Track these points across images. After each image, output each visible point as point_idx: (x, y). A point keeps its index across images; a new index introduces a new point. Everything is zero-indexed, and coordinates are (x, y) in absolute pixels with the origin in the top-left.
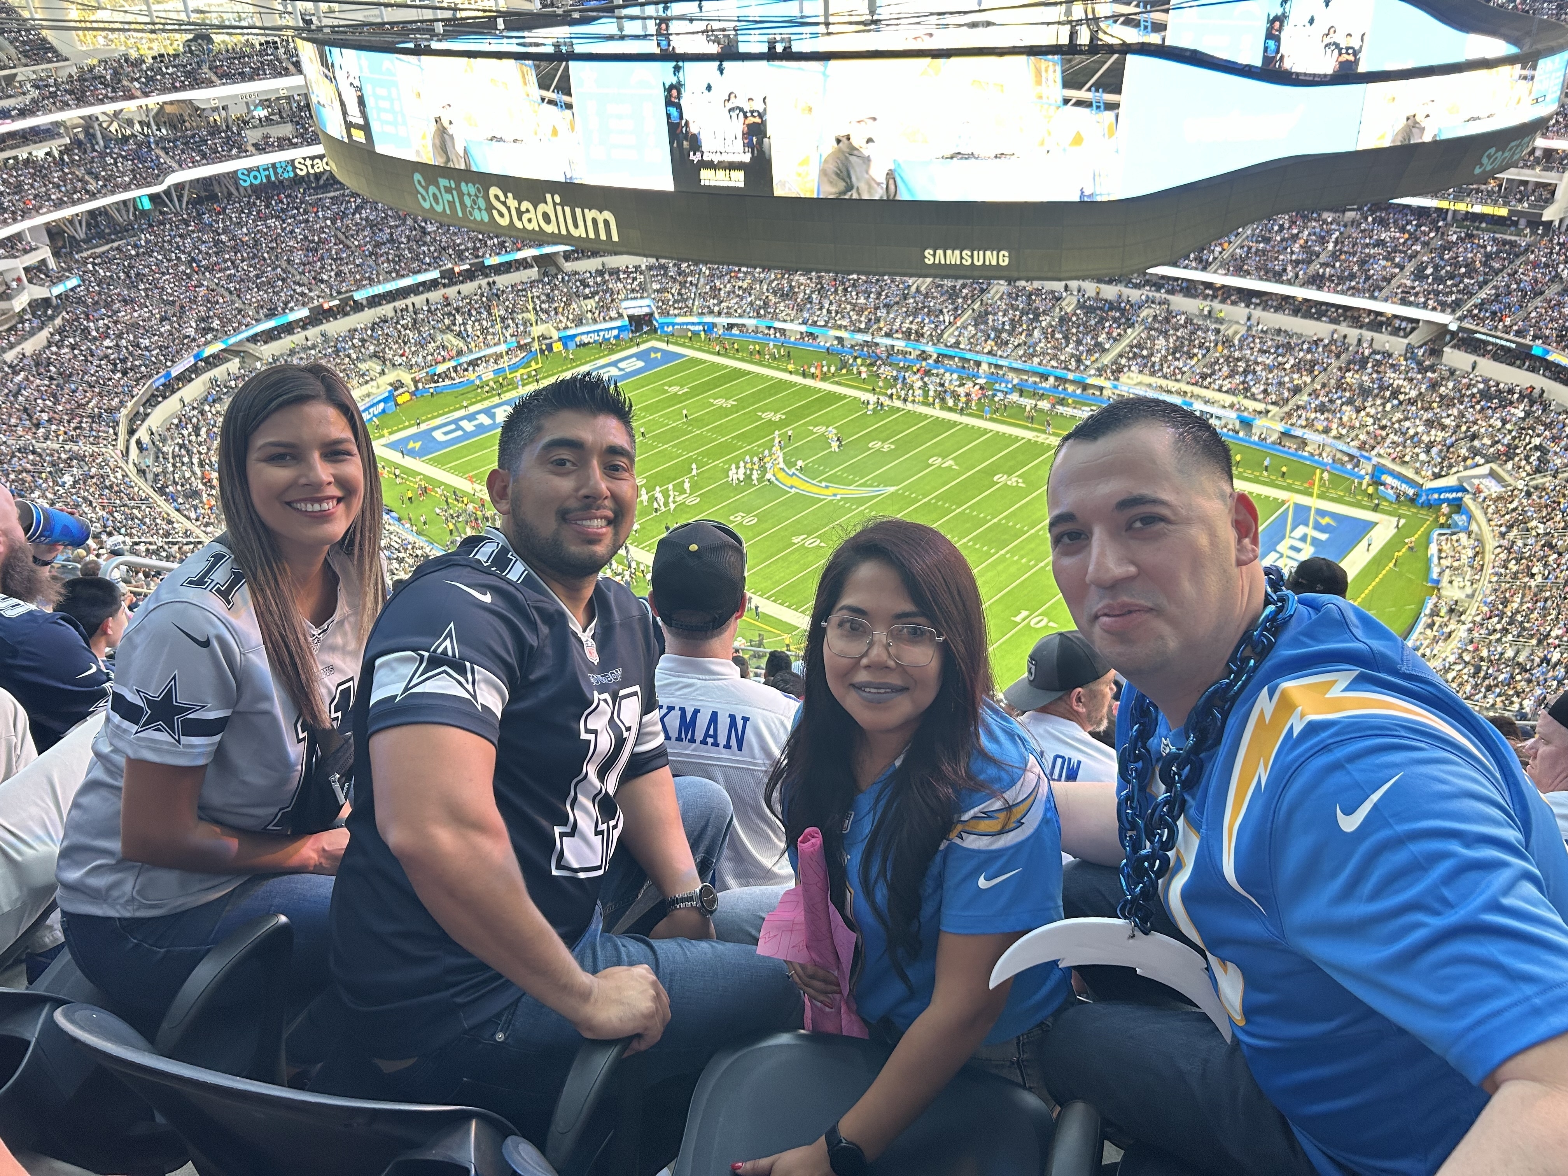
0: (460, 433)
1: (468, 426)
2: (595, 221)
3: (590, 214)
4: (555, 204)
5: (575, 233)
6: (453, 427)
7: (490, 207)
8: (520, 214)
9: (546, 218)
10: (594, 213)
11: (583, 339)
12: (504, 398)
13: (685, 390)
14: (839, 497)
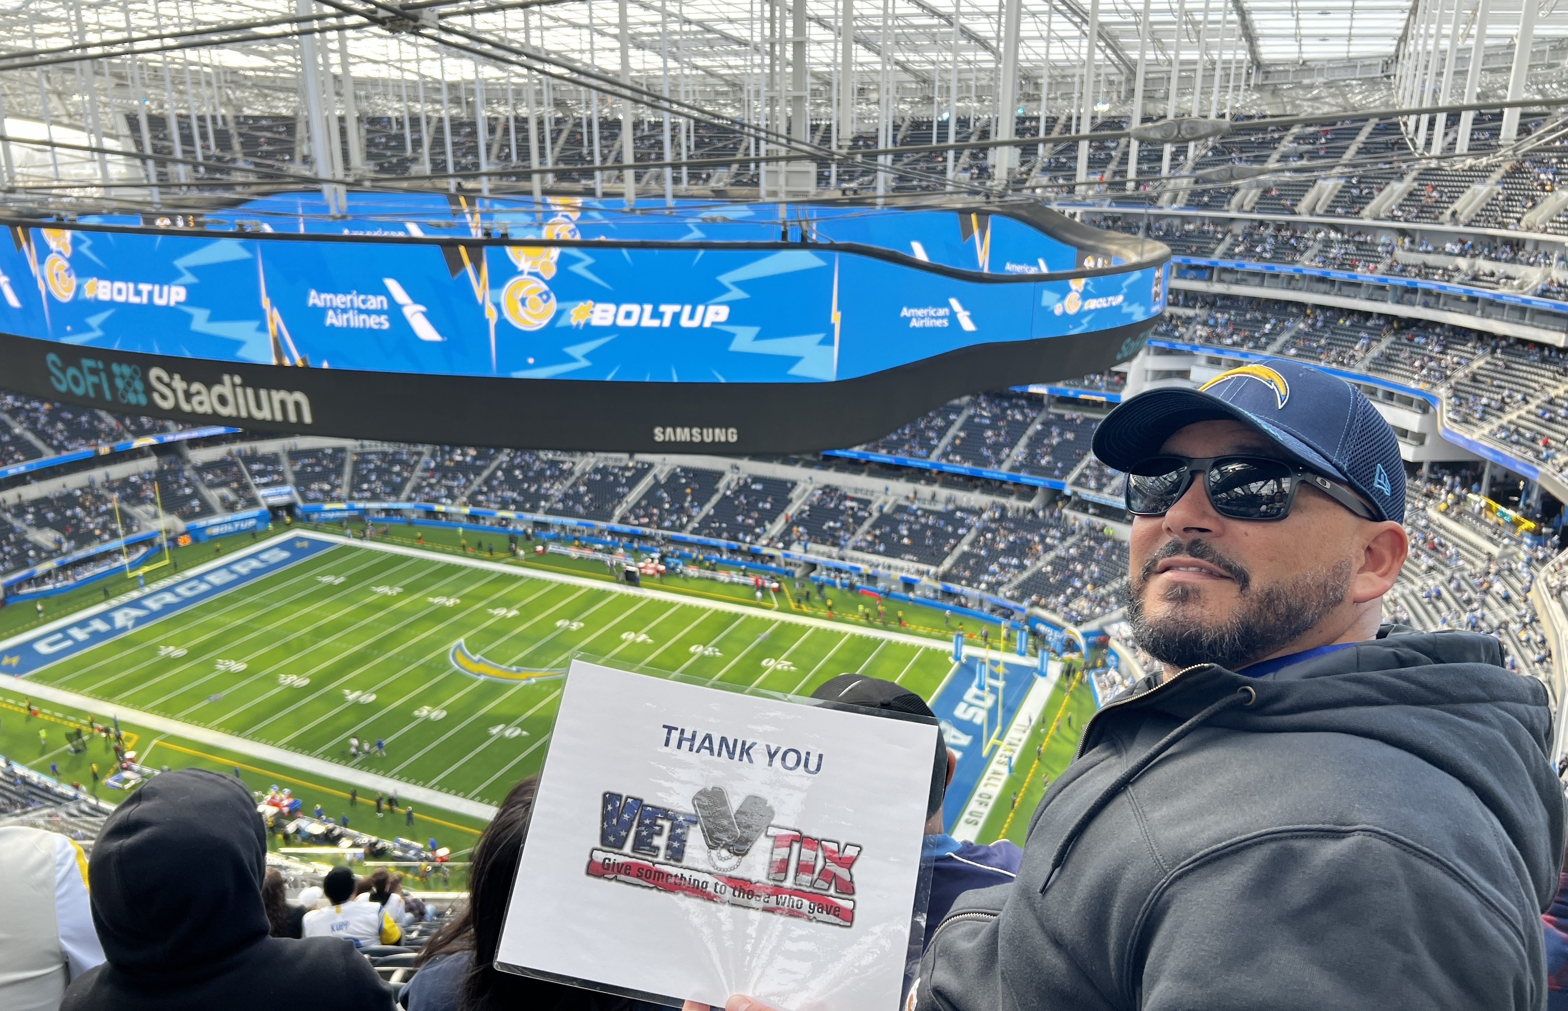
0: (69, 643)
1: (80, 635)
2: (283, 403)
4: (234, 385)
5: (258, 415)
6: (59, 636)
7: (149, 390)
8: (188, 396)
10: (282, 395)
11: (216, 531)
12: (124, 599)
13: (342, 579)
14: (533, 681)
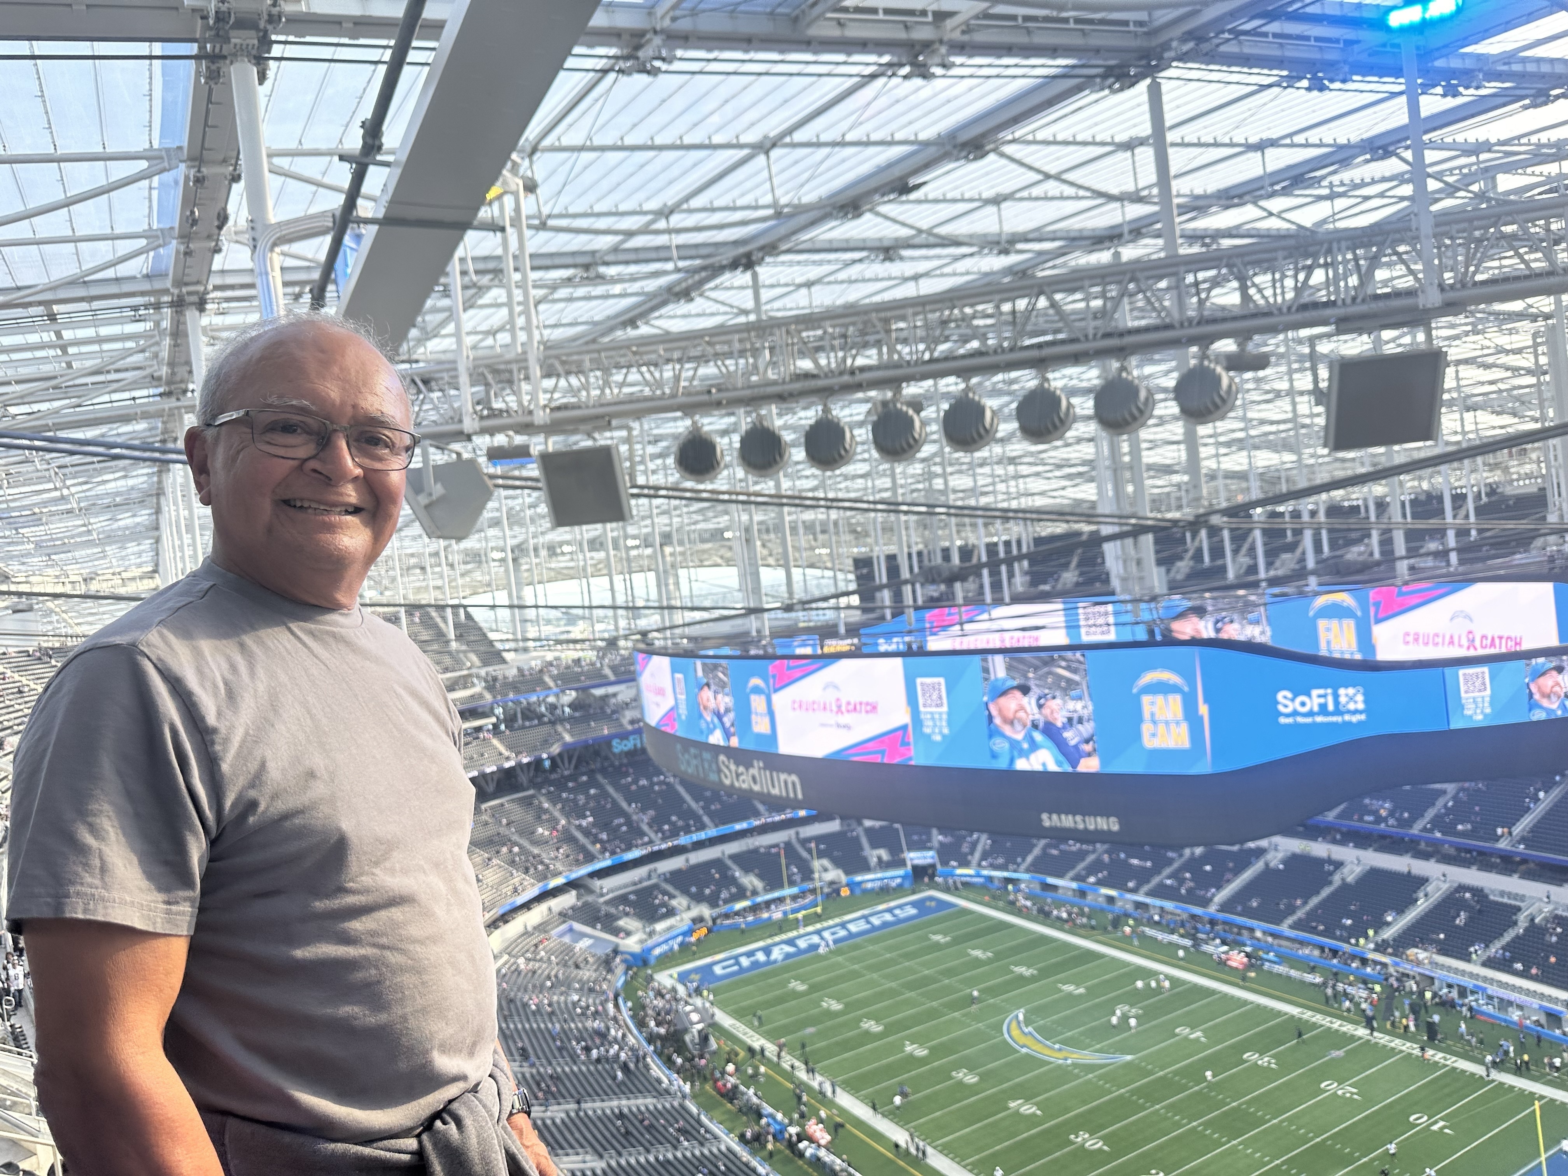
0: (736, 968)
1: (746, 963)
2: (786, 783)
3: (783, 776)
4: (760, 769)
5: (773, 792)
6: (732, 961)
7: (719, 771)
8: (738, 775)
9: (754, 779)
10: (785, 776)
11: (869, 885)
12: (784, 937)
13: (948, 939)
14: (1069, 1062)
